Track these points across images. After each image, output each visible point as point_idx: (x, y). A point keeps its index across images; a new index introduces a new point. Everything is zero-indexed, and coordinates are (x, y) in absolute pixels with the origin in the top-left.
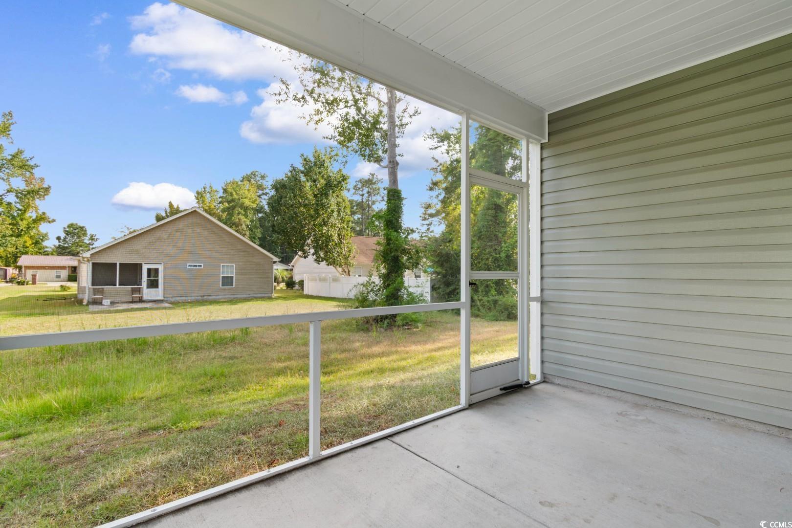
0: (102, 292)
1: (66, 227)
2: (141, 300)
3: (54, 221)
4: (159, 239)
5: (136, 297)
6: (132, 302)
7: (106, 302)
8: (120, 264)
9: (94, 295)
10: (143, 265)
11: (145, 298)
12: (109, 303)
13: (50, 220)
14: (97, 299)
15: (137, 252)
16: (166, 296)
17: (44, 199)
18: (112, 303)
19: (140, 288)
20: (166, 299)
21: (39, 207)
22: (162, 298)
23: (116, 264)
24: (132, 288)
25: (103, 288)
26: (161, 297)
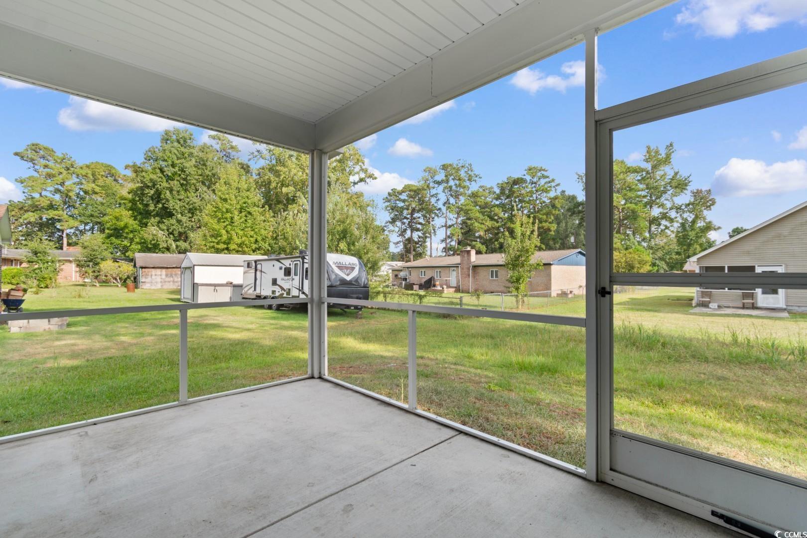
0: (709, 295)
1: (731, 231)
2: (754, 307)
3: (719, 228)
4: (779, 236)
5: (748, 303)
6: (744, 307)
7: (713, 305)
8: (729, 267)
9: (703, 297)
10: (756, 267)
11: (760, 304)
12: (716, 307)
13: (716, 227)
14: (705, 301)
15: (748, 253)
16: (789, 304)
17: (710, 210)
18: (719, 307)
19: (753, 293)
20: (789, 308)
21: (707, 217)
22: (784, 307)
23: (724, 267)
24: (743, 293)
25: (711, 292)
26: (782, 305)
